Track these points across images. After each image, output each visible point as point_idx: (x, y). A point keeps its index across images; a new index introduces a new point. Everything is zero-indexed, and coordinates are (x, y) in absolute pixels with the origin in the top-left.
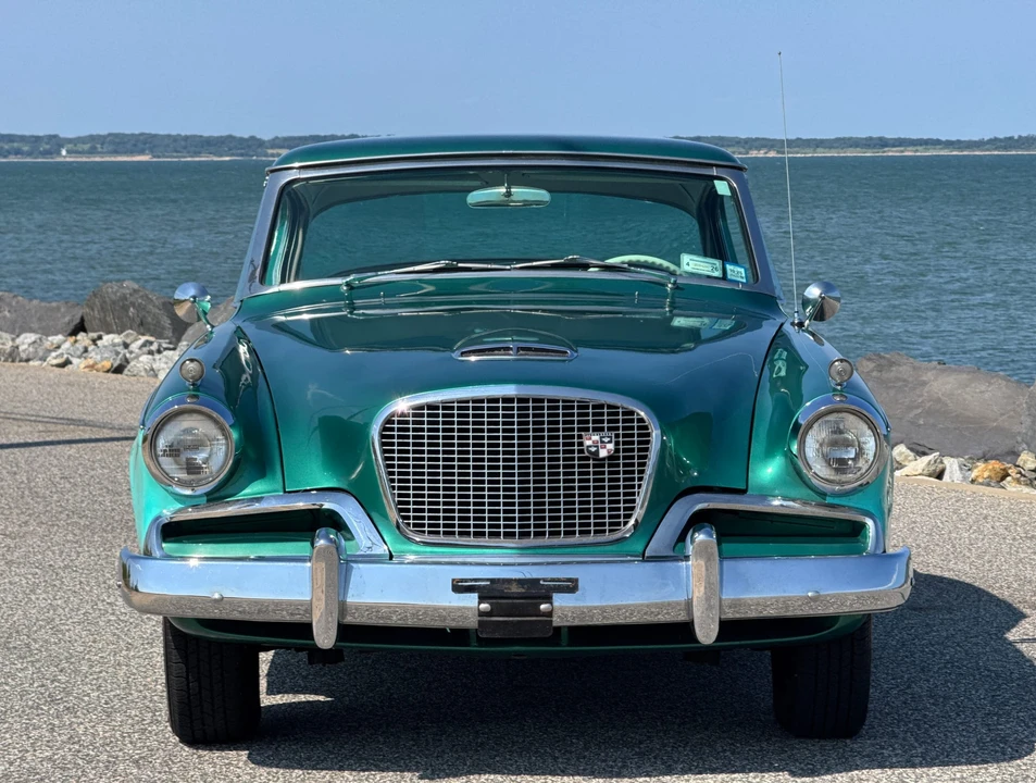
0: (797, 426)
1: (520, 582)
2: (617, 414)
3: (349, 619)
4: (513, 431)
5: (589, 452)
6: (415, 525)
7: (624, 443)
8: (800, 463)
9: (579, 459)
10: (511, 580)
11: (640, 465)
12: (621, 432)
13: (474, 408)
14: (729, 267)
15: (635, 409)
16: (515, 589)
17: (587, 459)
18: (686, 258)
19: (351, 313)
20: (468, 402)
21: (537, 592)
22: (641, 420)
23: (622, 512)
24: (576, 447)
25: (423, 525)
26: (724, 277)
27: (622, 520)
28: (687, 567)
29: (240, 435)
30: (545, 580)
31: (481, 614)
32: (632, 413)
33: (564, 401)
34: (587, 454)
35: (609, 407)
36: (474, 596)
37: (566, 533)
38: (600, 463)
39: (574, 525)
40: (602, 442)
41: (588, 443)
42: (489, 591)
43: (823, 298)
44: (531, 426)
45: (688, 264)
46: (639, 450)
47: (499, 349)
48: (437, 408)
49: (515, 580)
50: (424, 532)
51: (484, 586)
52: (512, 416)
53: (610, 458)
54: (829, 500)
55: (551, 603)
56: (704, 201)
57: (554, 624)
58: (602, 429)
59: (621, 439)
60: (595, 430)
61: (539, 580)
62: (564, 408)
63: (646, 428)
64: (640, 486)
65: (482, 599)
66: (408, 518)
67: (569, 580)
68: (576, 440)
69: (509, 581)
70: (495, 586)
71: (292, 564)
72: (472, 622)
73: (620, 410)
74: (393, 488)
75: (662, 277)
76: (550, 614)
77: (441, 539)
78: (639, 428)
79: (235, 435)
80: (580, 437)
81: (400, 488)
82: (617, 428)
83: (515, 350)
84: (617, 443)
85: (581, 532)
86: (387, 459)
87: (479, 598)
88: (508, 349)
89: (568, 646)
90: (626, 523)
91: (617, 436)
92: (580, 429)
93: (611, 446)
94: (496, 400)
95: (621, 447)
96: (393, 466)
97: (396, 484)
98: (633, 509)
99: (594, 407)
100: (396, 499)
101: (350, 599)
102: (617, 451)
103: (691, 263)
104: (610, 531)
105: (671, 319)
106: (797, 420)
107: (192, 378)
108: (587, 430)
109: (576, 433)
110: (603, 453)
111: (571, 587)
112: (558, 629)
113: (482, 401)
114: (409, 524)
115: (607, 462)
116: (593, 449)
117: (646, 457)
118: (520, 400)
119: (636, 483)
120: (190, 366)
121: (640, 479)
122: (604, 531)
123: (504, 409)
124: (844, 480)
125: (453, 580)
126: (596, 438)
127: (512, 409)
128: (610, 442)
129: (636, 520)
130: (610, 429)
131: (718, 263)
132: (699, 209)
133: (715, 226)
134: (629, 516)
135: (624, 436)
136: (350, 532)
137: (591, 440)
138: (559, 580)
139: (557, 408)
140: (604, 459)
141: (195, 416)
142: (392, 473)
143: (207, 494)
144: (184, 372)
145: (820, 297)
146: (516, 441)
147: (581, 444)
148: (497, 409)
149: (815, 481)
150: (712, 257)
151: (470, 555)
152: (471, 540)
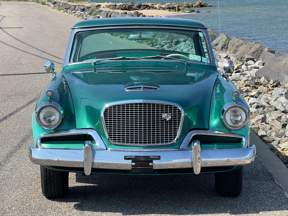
0: (223, 111)
1: (144, 157)
2: (172, 108)
3: (94, 167)
4: (142, 113)
5: (164, 119)
6: (114, 140)
7: (174, 116)
8: (224, 121)
9: (161, 121)
10: (141, 156)
11: (178, 122)
12: (173, 113)
13: (131, 106)
14: (203, 58)
15: (177, 106)
16: (142, 159)
17: (163, 121)
18: (190, 56)
19: (95, 71)
20: (129, 104)
21: (149, 160)
22: (179, 110)
23: (173, 136)
24: (160, 118)
25: (116, 140)
26: (202, 61)
27: (173, 138)
28: (192, 152)
29: (63, 112)
30: (151, 156)
31: (132, 166)
32: (176, 107)
33: (157, 104)
34: (163, 119)
35: (170, 106)
36: (131, 161)
37: (157, 142)
38: (167, 122)
39: (159, 140)
40: (167, 116)
41: (163, 116)
42: (135, 159)
43: (230, 67)
44: (147, 111)
45: (191, 57)
46: (178, 118)
47: (138, 88)
48: (120, 106)
49: (142, 156)
50: (116, 142)
51: (133, 158)
52: (142, 108)
53: (170, 120)
54: (232, 132)
55: (153, 163)
56: (195, 35)
57: (153, 169)
58: (168, 112)
59: (173, 115)
60: (165, 112)
61: (149, 156)
62: (157, 106)
63: (180, 112)
64: (178, 129)
65: (133, 162)
66: (112, 137)
67: (158, 156)
68: (160, 115)
69: (141, 157)
70: (136, 158)
71: (78, 151)
72: (130, 168)
73: (173, 107)
74: (107, 129)
75: (184, 61)
76: (152, 166)
77: (121, 144)
78: (178, 112)
79: (62, 112)
80: (161, 114)
81: (109, 129)
82: (172, 112)
83: (142, 88)
84: (172, 116)
85: (161, 142)
86: (106, 120)
87: (132, 161)
88: (141, 88)
89: (157, 174)
90: (174, 139)
91: (172, 114)
92: (161, 112)
93: (170, 117)
94: (137, 104)
95: (173, 117)
96: (107, 123)
97: (108, 128)
98: (176, 135)
99: (165, 106)
100: (108, 132)
101: (95, 161)
102: (172, 118)
103: (192, 57)
104: (170, 142)
105: (186, 74)
106: (223, 109)
107: (50, 96)
108: (163, 112)
109: (160, 113)
110: (168, 119)
111: (158, 158)
112: (154, 170)
113: (133, 104)
114: (112, 139)
115: (169, 122)
116: (165, 118)
117: (180, 120)
118: (144, 104)
119: (177, 128)
120: (49, 93)
121: (178, 127)
122: (168, 142)
123: (139, 106)
124: (236, 126)
125: (125, 156)
126: (166, 115)
127: (142, 106)
128: (170, 116)
129: (177, 138)
130: (170, 112)
131: (200, 57)
132: (194, 37)
133: (198, 42)
134: (175, 137)
135: (174, 114)
136: (95, 141)
137: (164, 116)
138: (155, 156)
139: (155, 106)
140: (168, 121)
141: (51, 108)
142: (107, 125)
143: (54, 129)
144: (47, 94)
145: (229, 66)
146: (143, 116)
147: (161, 117)
148: (137, 106)
149: (228, 126)
150: (198, 55)
151: (129, 149)
152: (130, 144)
